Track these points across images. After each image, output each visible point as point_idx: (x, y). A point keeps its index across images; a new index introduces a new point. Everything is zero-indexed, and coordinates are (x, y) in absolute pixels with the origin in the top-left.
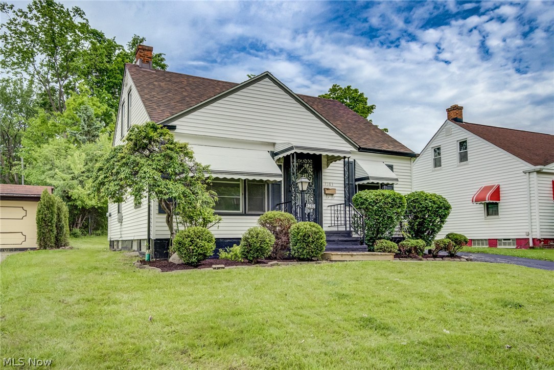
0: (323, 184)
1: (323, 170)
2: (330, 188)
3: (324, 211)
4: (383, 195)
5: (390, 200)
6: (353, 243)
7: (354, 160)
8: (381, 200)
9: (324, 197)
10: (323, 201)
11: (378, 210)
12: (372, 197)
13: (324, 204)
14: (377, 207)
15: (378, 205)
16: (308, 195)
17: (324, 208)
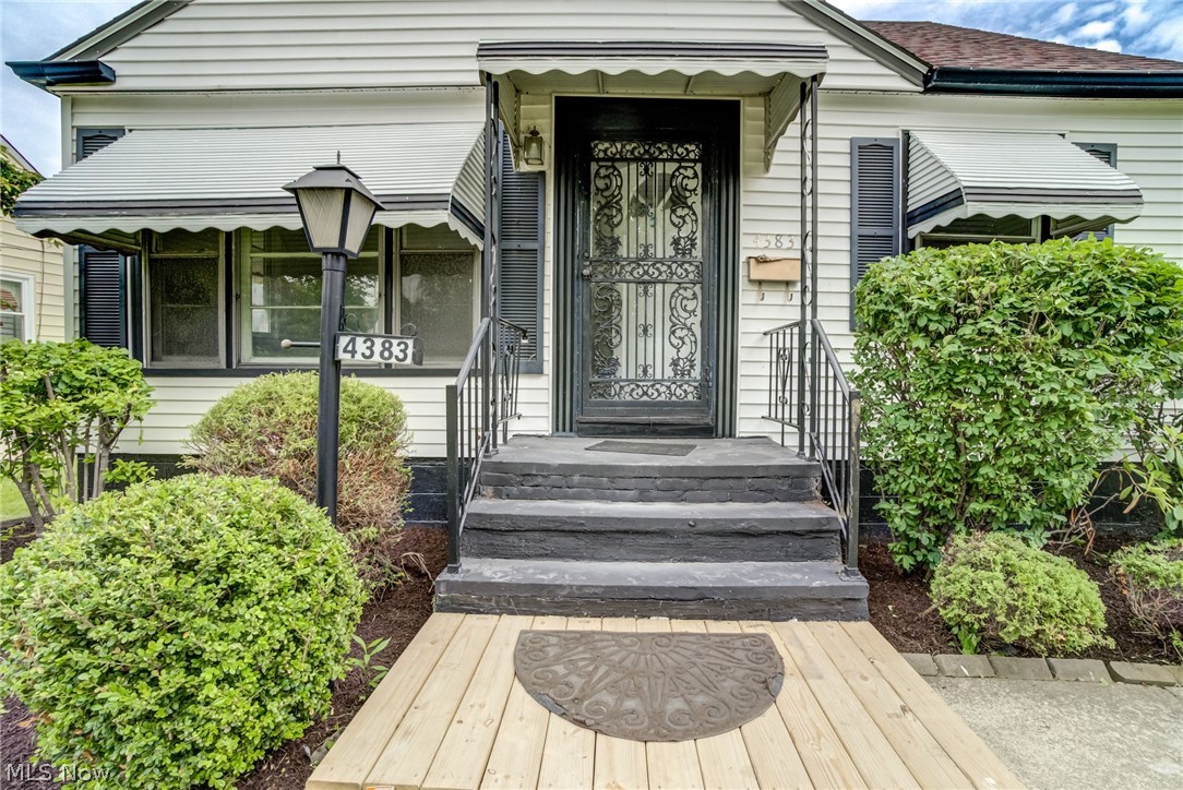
0: (744, 242)
1: (745, 184)
2: (770, 255)
3: (742, 355)
4: (1015, 269)
5: (1060, 297)
6: (794, 543)
7: (907, 135)
8: (997, 297)
9: (746, 296)
10: (743, 312)
11: (967, 362)
12: (935, 283)
13: (742, 326)
14: (965, 341)
15: (967, 330)
16: (670, 288)
17: (742, 341)
